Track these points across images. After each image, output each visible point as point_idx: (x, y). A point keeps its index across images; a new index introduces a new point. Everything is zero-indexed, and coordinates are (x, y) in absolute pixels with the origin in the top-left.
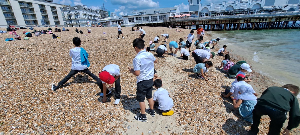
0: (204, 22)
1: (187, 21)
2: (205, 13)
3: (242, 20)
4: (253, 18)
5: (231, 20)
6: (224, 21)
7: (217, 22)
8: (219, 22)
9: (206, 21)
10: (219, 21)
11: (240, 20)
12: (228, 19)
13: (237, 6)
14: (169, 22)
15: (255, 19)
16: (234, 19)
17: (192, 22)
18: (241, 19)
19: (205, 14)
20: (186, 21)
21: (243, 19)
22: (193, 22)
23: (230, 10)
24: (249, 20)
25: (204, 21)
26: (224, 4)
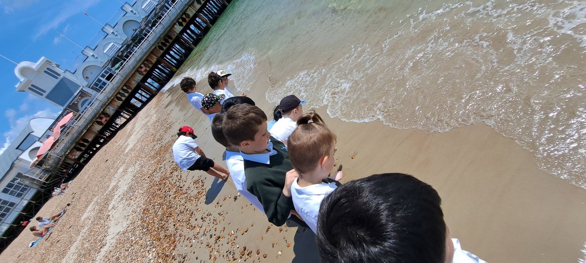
0: (119, 96)
1: (85, 131)
2: (101, 78)
3: (175, 26)
4: (185, 9)
5: (160, 45)
6: (152, 58)
7: (143, 70)
8: (146, 67)
9: (123, 90)
10: (143, 66)
11: (172, 29)
12: (153, 48)
13: (137, 13)
14: (47, 176)
15: (190, 6)
16: (162, 37)
17: (97, 122)
18: (172, 26)
19: (104, 80)
20: (82, 132)
21: (175, 24)
22: (101, 118)
23: (136, 30)
24: (184, 16)
25: (119, 93)
26: (110, 30)
